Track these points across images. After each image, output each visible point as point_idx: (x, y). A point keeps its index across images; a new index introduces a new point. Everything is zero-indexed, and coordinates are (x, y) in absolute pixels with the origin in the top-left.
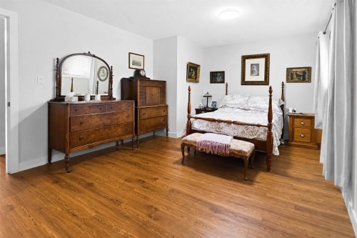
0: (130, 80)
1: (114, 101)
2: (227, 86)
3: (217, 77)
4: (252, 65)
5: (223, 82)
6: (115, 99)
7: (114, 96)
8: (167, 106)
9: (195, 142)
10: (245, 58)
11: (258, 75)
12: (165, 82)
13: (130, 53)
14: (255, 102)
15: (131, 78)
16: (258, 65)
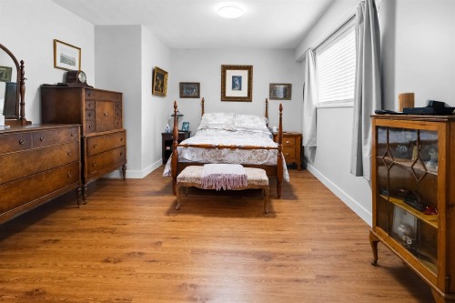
0: (59, 88)
1: (28, 127)
2: (203, 101)
3: (190, 90)
4: (233, 77)
5: (198, 97)
6: (30, 123)
7: (28, 117)
8: (125, 131)
9: (199, 179)
10: (225, 68)
11: (240, 89)
12: (121, 94)
13: (55, 41)
14: (241, 122)
15: (59, 84)
16: (240, 78)
